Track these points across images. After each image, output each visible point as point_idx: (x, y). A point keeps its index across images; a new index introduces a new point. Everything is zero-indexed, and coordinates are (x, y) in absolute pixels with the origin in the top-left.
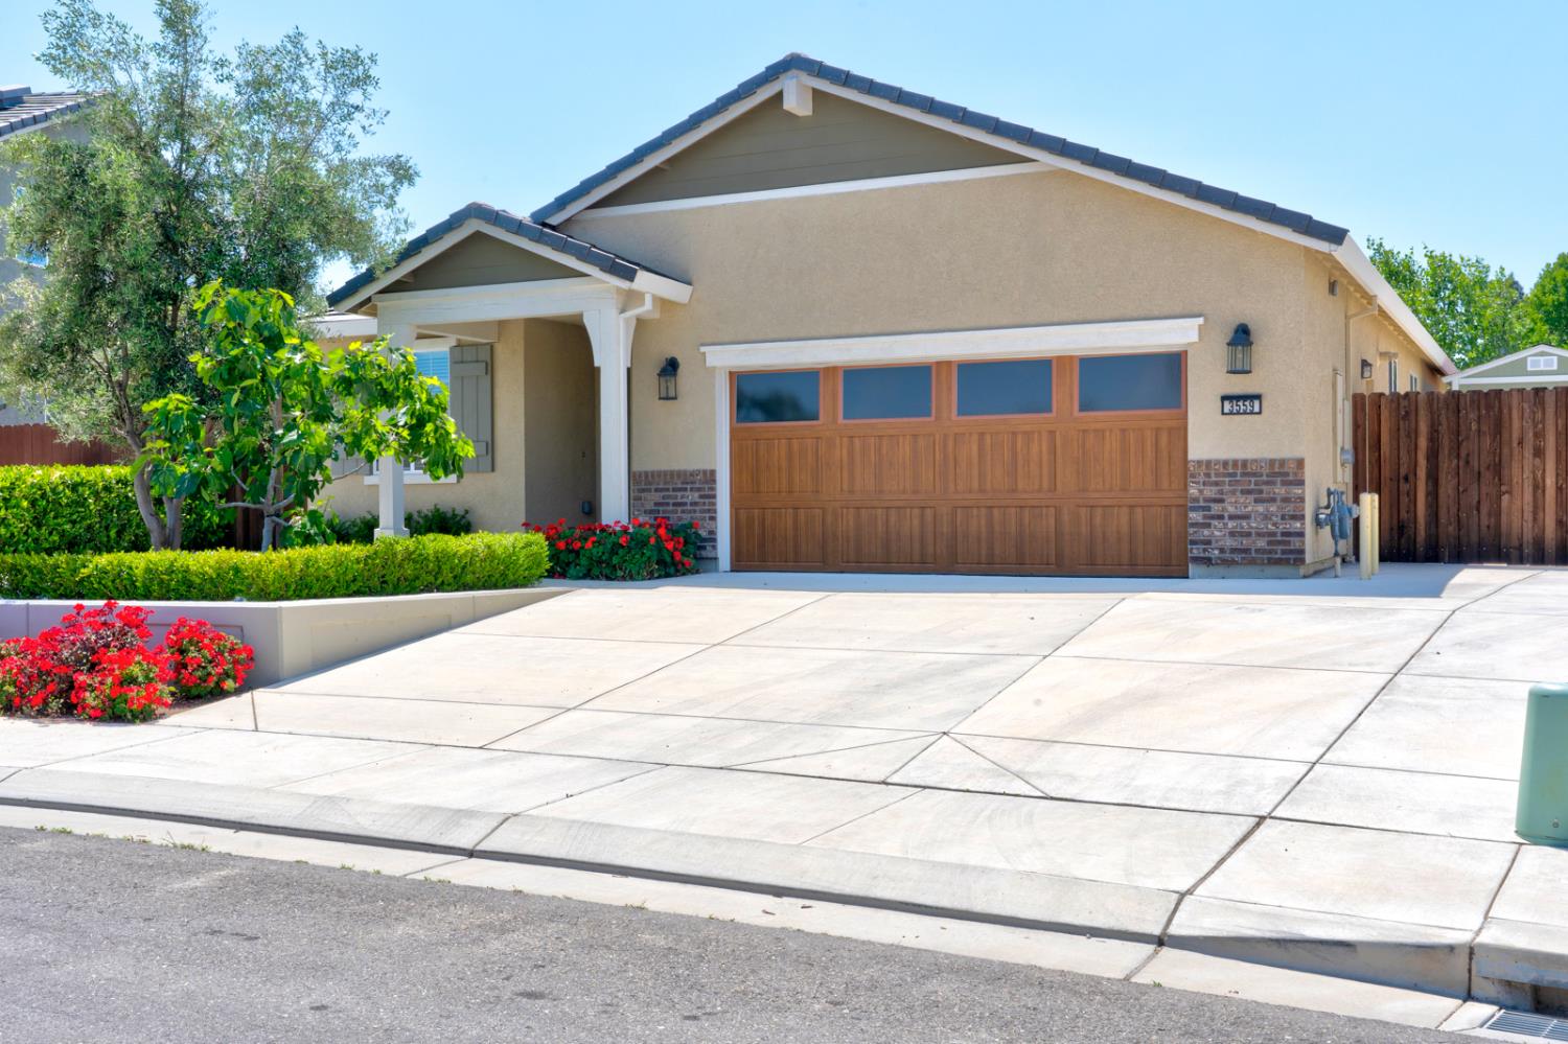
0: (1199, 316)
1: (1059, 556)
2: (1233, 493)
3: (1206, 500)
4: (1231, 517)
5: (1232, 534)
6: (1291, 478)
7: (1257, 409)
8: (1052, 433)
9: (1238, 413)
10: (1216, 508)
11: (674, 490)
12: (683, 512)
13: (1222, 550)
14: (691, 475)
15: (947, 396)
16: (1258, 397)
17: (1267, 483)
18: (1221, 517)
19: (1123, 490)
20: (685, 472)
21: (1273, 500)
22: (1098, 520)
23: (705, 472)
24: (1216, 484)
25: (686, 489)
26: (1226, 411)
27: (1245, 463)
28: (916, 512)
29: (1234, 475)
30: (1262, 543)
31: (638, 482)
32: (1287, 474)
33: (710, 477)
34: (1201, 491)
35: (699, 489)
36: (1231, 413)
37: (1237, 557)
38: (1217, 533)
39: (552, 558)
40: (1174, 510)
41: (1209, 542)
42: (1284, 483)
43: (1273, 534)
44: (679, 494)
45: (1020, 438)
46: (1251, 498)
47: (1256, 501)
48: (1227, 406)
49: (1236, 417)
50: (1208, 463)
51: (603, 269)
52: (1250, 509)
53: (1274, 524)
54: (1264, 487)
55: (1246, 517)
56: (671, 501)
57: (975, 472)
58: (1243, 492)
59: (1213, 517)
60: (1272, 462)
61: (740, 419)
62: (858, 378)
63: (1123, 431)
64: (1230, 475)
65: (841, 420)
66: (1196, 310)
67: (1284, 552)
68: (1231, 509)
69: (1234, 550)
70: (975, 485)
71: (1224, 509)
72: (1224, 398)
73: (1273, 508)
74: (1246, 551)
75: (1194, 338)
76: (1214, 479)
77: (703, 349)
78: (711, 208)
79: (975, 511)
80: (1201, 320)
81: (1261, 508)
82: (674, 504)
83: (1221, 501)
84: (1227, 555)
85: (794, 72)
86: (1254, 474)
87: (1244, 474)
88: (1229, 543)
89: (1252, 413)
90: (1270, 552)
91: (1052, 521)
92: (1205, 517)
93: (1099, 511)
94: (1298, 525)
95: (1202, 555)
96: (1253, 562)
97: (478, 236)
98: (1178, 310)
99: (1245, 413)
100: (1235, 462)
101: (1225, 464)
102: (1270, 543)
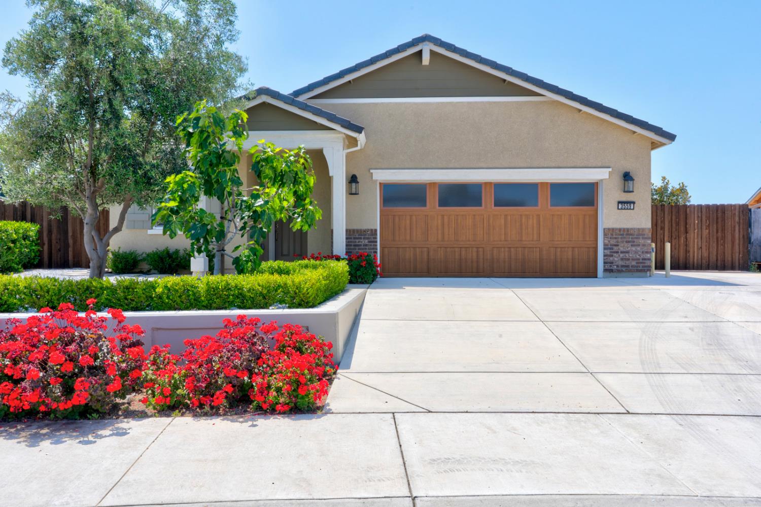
0: (609, 168)
2: (623, 242)
3: (611, 245)
4: (622, 252)
5: (622, 259)
6: (646, 236)
7: (632, 208)
8: (538, 216)
9: (625, 209)
10: (615, 249)
11: (354, 238)
12: (359, 249)
13: (618, 266)
14: (365, 231)
16: (634, 203)
17: (637, 238)
18: (617, 252)
20: (361, 230)
21: (639, 245)
22: (558, 254)
23: (372, 230)
24: (616, 238)
25: (361, 238)
26: (620, 208)
27: (628, 230)
28: (475, 249)
29: (623, 235)
30: (634, 263)
32: (645, 235)
33: (376, 230)
34: (609, 241)
35: (368, 238)
36: (622, 209)
37: (624, 269)
38: (616, 259)
40: (591, 249)
41: (612, 263)
42: (643, 238)
43: (639, 259)
44: (357, 241)
45: (524, 217)
46: (630, 244)
47: (632, 246)
48: (620, 206)
49: (626, 211)
50: (613, 229)
52: (629, 249)
53: (639, 255)
54: (635, 240)
55: (628, 252)
56: (353, 244)
58: (626, 242)
59: (614, 252)
60: (639, 229)
61: (384, 206)
63: (570, 215)
64: (621, 235)
66: (607, 165)
67: (643, 267)
68: (622, 249)
69: (622, 266)
71: (619, 249)
72: (619, 202)
73: (639, 249)
74: (628, 266)
75: (607, 176)
76: (614, 236)
77: (371, 171)
78: (376, 104)
79: (503, 249)
80: (610, 170)
81: (634, 249)
82: (355, 245)
83: (618, 245)
84: (620, 268)
85: (427, 43)
86: (631, 235)
87: (627, 234)
88: (621, 263)
89: (630, 209)
90: (637, 267)
91: (538, 254)
92: (611, 252)
93: (559, 250)
94: (649, 256)
95: (609, 268)
96: (630, 271)
97: (264, 104)
98: (600, 165)
99: (627, 209)
100: (624, 229)
101: (620, 230)
102: (637, 263)
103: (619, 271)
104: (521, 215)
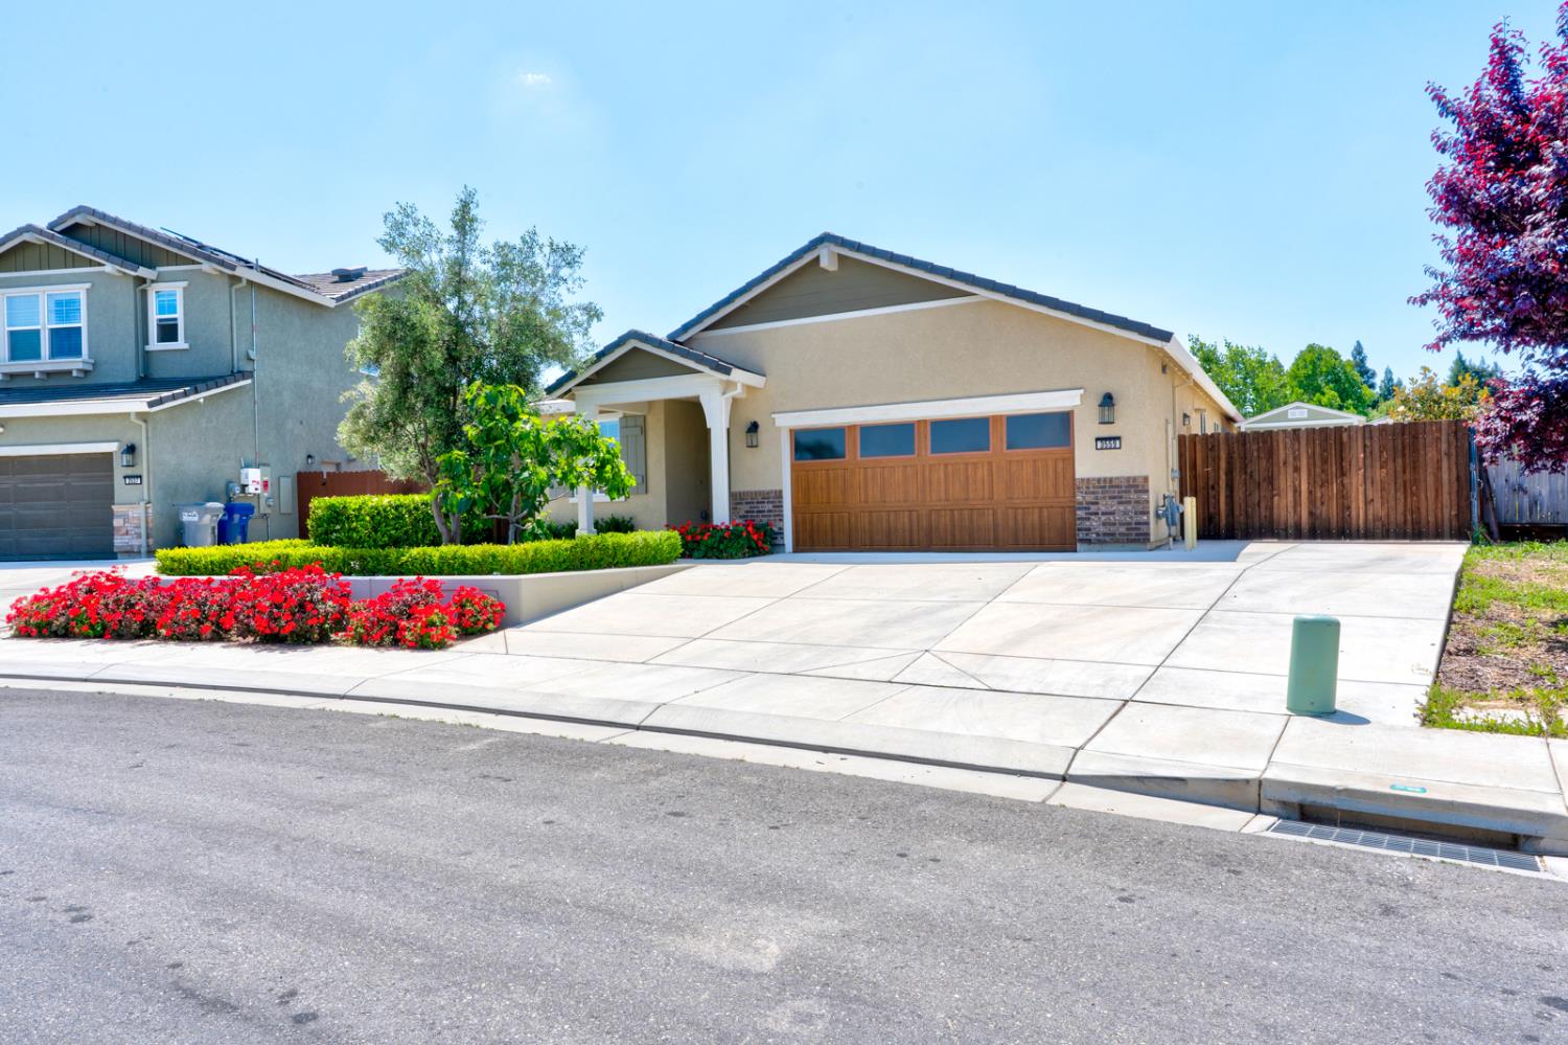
0: (1080, 388)
1: (996, 539)
2: (1104, 498)
3: (1087, 503)
4: (1103, 514)
5: (1104, 524)
6: (1140, 488)
7: (1118, 446)
8: (990, 464)
9: (1106, 448)
10: (1093, 508)
11: (758, 503)
12: (763, 516)
13: (1098, 534)
14: (768, 493)
15: (924, 441)
16: (1119, 438)
17: (1126, 492)
18: (1096, 514)
19: (1035, 498)
20: (763, 492)
21: (1129, 502)
22: (1020, 517)
23: (776, 492)
24: (1093, 493)
25: (764, 502)
26: (1099, 447)
27: (1111, 480)
28: (907, 513)
29: (1105, 487)
30: (1123, 529)
31: (735, 499)
32: (1138, 486)
33: (779, 495)
34: (1084, 498)
35: (772, 502)
36: (1102, 449)
37: (1107, 538)
38: (1094, 524)
39: (683, 546)
40: (1067, 510)
41: (1089, 530)
42: (1136, 492)
43: (1129, 524)
44: (760, 505)
45: (970, 468)
46: (1116, 501)
47: (1119, 503)
48: (1099, 443)
49: (1105, 451)
50: (1088, 480)
51: (711, 368)
52: (1114, 508)
53: (1131, 518)
54: (1124, 495)
55: (1112, 513)
56: (755, 510)
57: (943, 489)
58: (1110, 498)
59: (1092, 514)
60: (1128, 479)
61: (796, 459)
62: (869, 432)
63: (1035, 461)
64: (1102, 487)
65: (859, 459)
66: (1078, 385)
67: (1137, 535)
68: (1103, 509)
69: (1105, 534)
70: (943, 497)
71: (1099, 509)
72: (1097, 439)
73: (1129, 507)
74: (1113, 534)
75: (1078, 402)
76: (1092, 490)
77: (773, 416)
78: (777, 329)
79: (943, 513)
80: (1082, 391)
81: (1122, 508)
82: (758, 512)
83: (1097, 503)
84: (1101, 538)
85: (826, 244)
86: (1117, 487)
87: (1110, 487)
88: (1102, 529)
89: (1115, 448)
90: (1128, 535)
91: (991, 518)
92: (1087, 514)
93: (1020, 511)
94: (1145, 518)
95: (1085, 537)
96: (1117, 541)
97: (635, 350)
98: (1068, 385)
99: (1111, 448)
100: (1105, 480)
101: (1099, 480)
102: (1128, 529)
103: (1100, 542)
104: (967, 464)
